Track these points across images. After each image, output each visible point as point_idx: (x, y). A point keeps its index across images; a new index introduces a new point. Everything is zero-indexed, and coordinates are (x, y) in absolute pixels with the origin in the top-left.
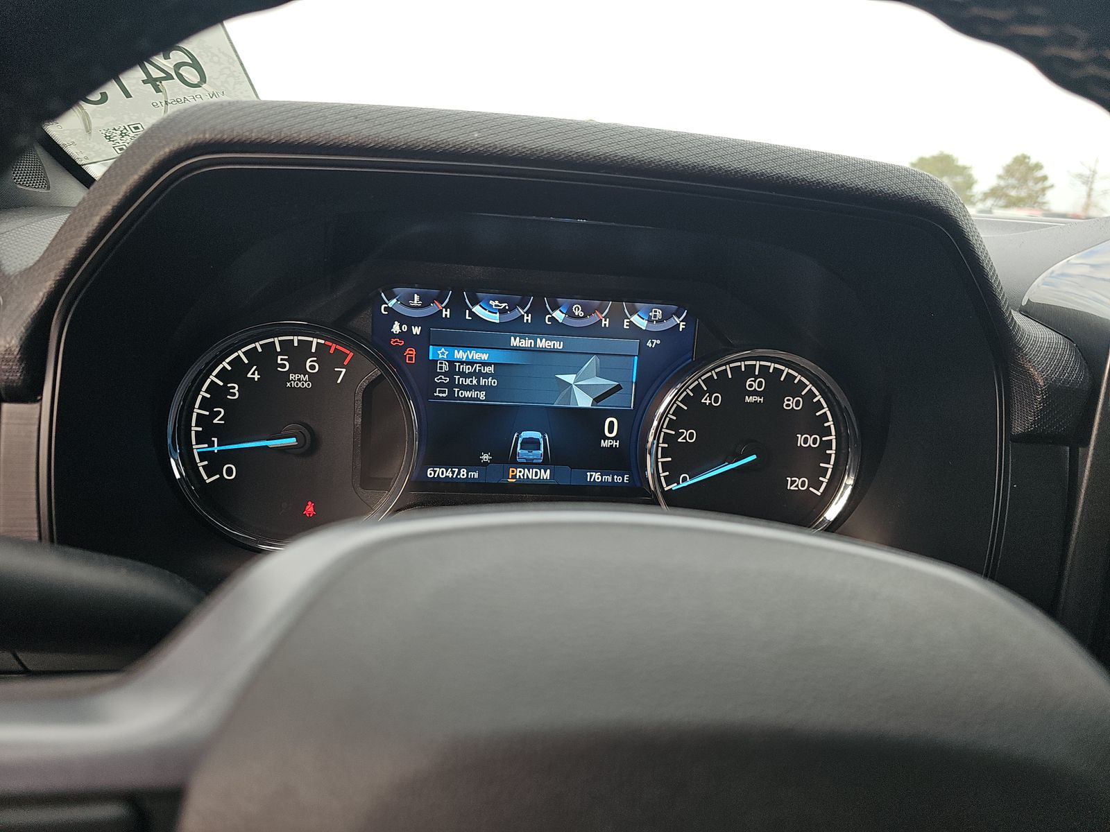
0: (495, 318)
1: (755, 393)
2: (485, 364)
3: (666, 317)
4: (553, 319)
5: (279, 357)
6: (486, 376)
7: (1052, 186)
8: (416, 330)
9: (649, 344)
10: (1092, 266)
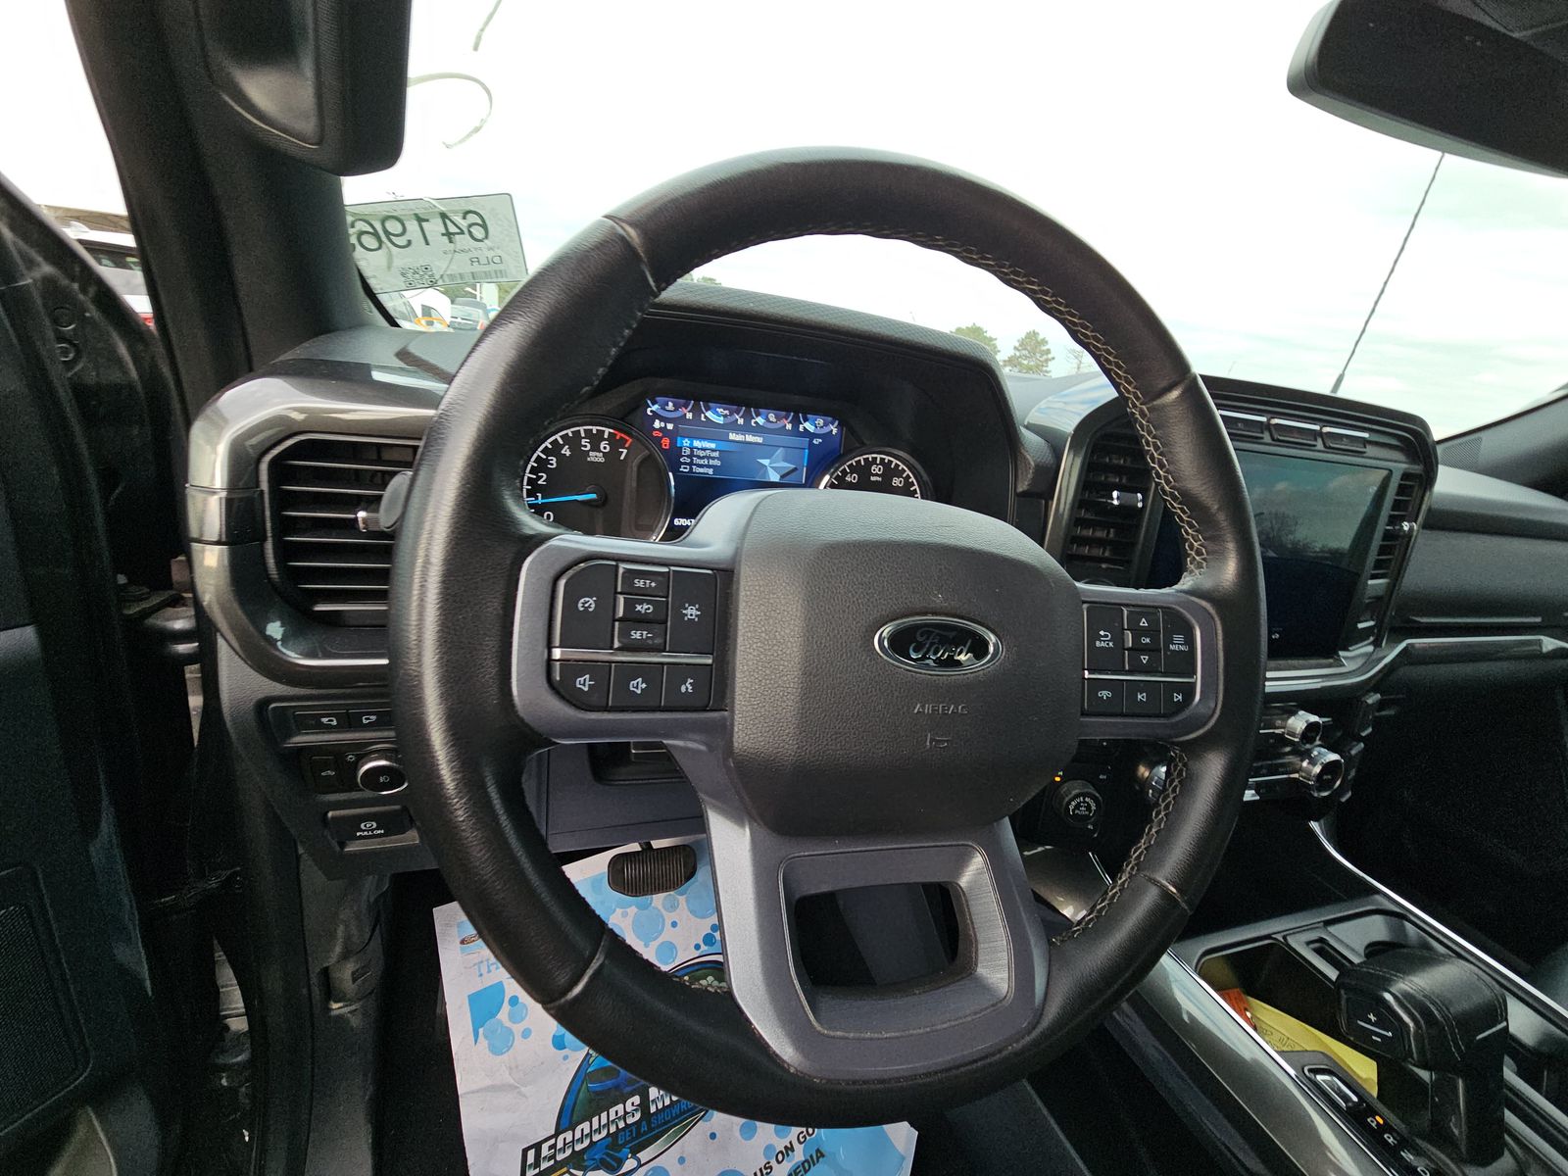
0: (720, 420)
1: (877, 475)
2: (713, 450)
3: (826, 424)
4: (756, 423)
5: (583, 440)
6: (713, 458)
7: (1053, 358)
8: (670, 426)
9: (815, 442)
10: (1065, 403)
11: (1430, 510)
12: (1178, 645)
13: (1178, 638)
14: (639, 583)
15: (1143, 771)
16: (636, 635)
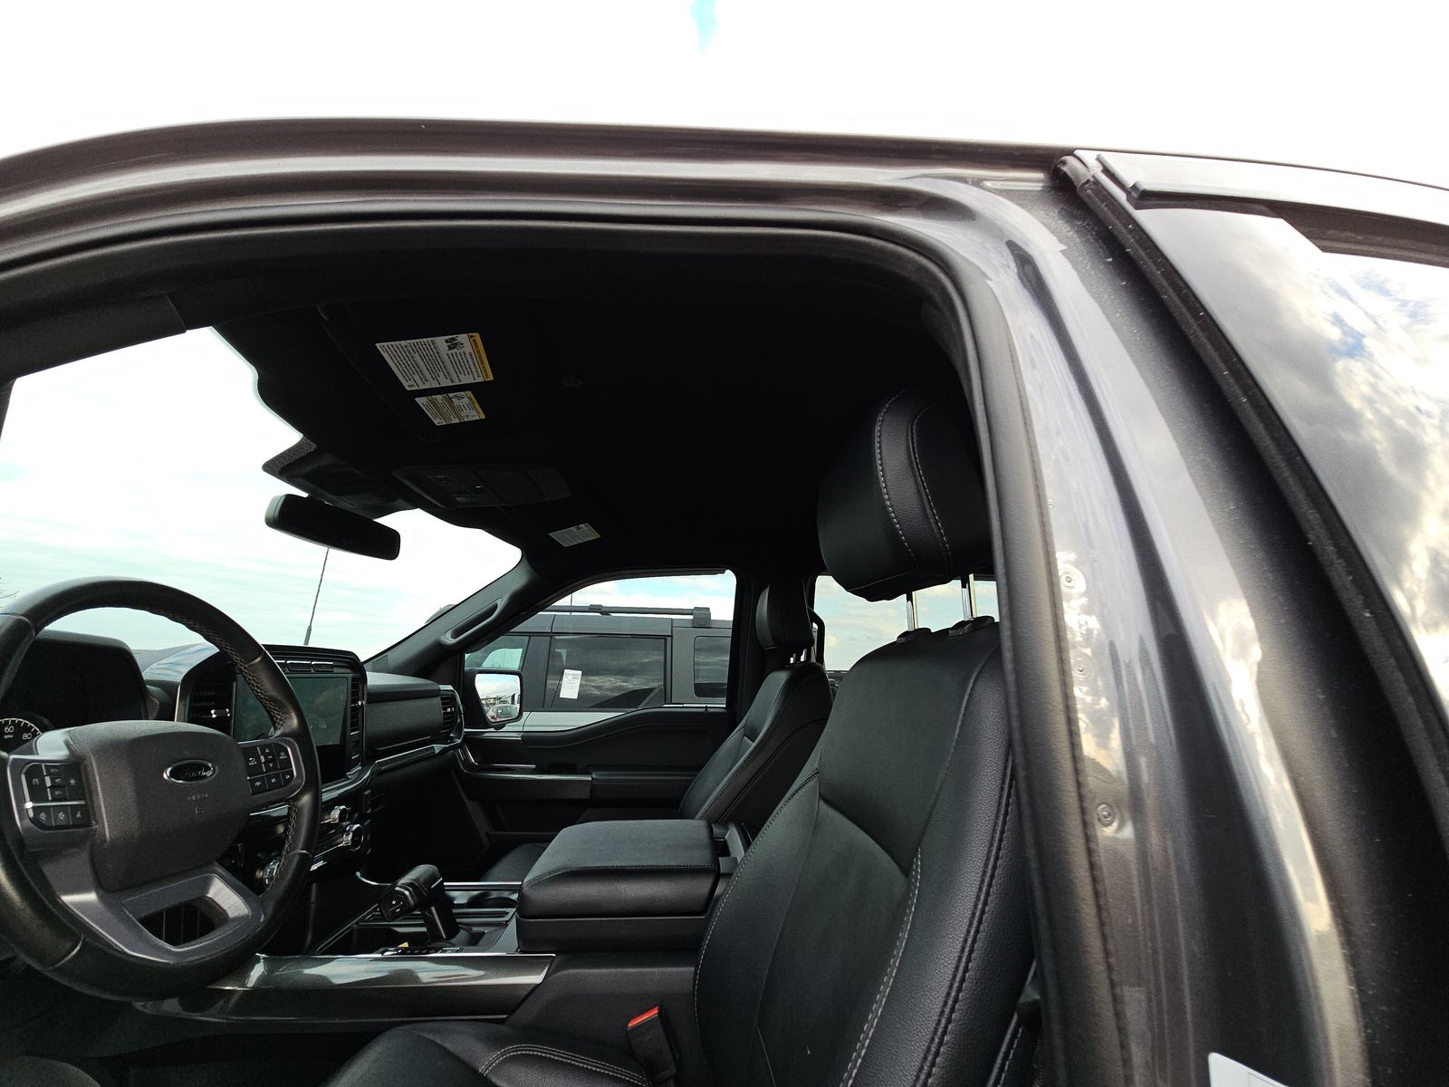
1: (9, 733)
11: (368, 694)
12: (283, 757)
13: (282, 754)
14: (52, 771)
15: (259, 874)
16: (57, 793)
